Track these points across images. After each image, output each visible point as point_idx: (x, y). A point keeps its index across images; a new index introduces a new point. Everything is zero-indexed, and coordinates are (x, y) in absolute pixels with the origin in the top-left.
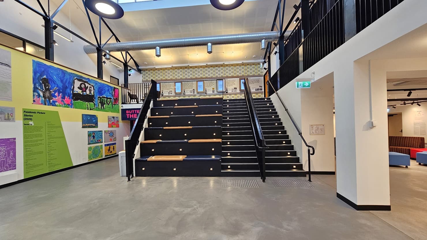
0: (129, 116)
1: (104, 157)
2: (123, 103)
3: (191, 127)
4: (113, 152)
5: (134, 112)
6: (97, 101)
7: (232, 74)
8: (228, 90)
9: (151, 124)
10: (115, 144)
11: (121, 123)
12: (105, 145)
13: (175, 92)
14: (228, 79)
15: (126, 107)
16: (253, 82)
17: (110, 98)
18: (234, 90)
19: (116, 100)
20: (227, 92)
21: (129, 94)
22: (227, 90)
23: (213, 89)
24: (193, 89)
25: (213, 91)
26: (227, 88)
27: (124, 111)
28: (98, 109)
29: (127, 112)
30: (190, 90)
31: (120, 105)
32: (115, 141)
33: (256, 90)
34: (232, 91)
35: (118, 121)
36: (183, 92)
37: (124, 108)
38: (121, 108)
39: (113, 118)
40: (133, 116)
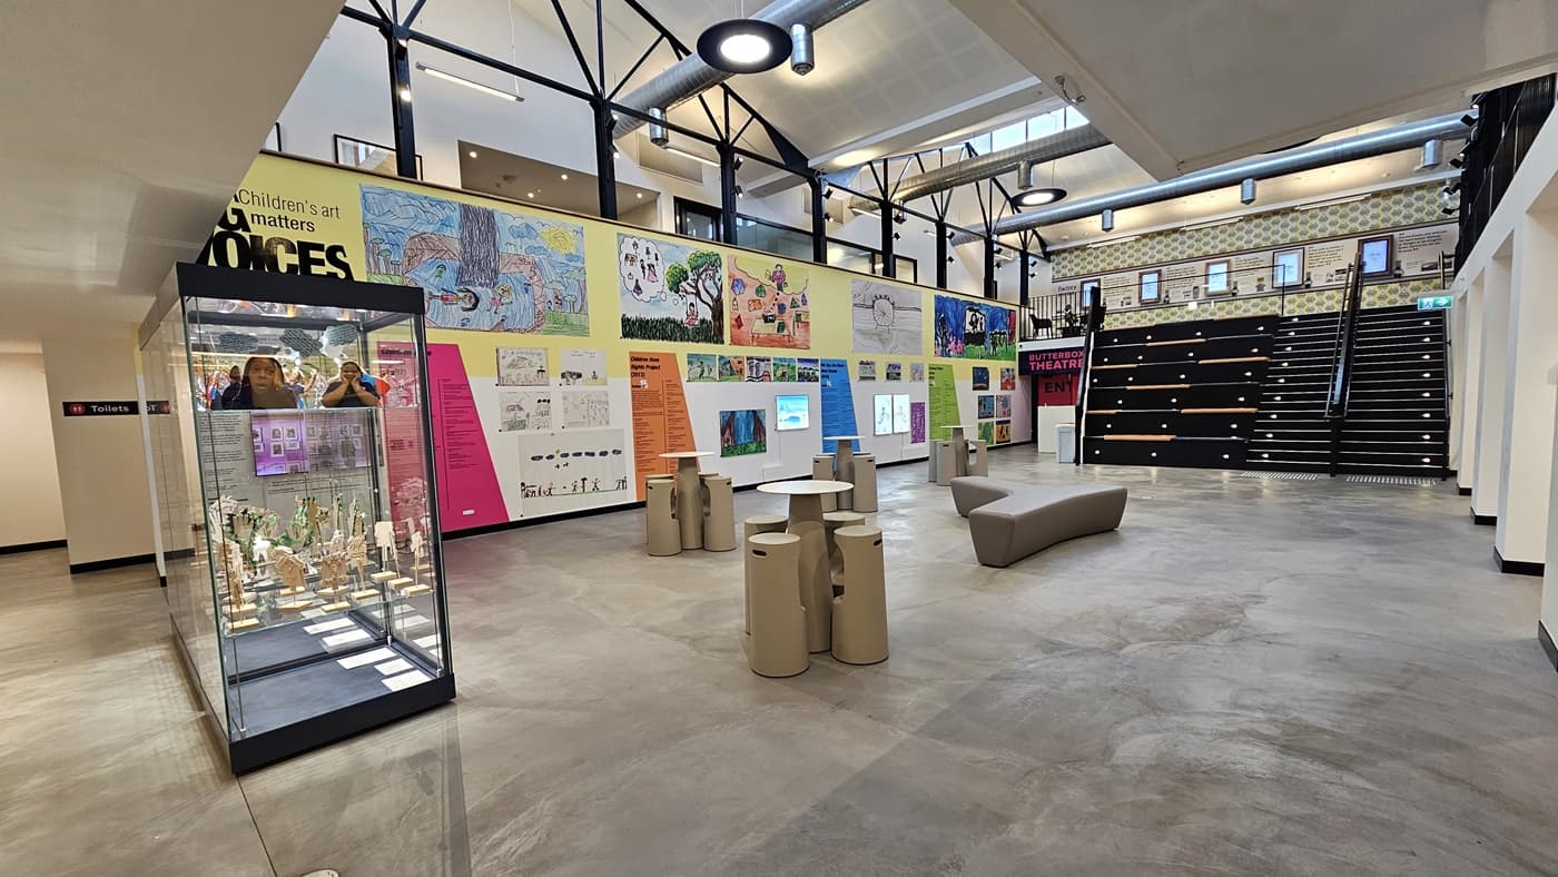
0: (1035, 366)
1: (995, 445)
2: (1021, 340)
3: (1187, 386)
4: (1006, 439)
5: (1047, 357)
6: (989, 341)
7: (1331, 230)
8: (1312, 278)
9: (1095, 381)
10: (1008, 422)
11: (1017, 381)
12: (998, 423)
13: (1140, 298)
14: (1316, 246)
15: (1028, 347)
16: (1413, 245)
17: (1004, 333)
18: (1335, 277)
19: (1012, 335)
20: (1308, 286)
21: (1033, 316)
22: (1309, 279)
23: (1260, 280)
24: (1196, 288)
25: (1260, 288)
26: (1309, 274)
27: (1024, 356)
28: (990, 357)
29: (1031, 357)
30: (1187, 289)
31: (1018, 344)
32: (1009, 415)
33: (1423, 269)
34: (1329, 281)
35: (1014, 378)
36: (1163, 296)
37: (1023, 350)
38: (1018, 350)
39: (1008, 370)
40: (1043, 365)
